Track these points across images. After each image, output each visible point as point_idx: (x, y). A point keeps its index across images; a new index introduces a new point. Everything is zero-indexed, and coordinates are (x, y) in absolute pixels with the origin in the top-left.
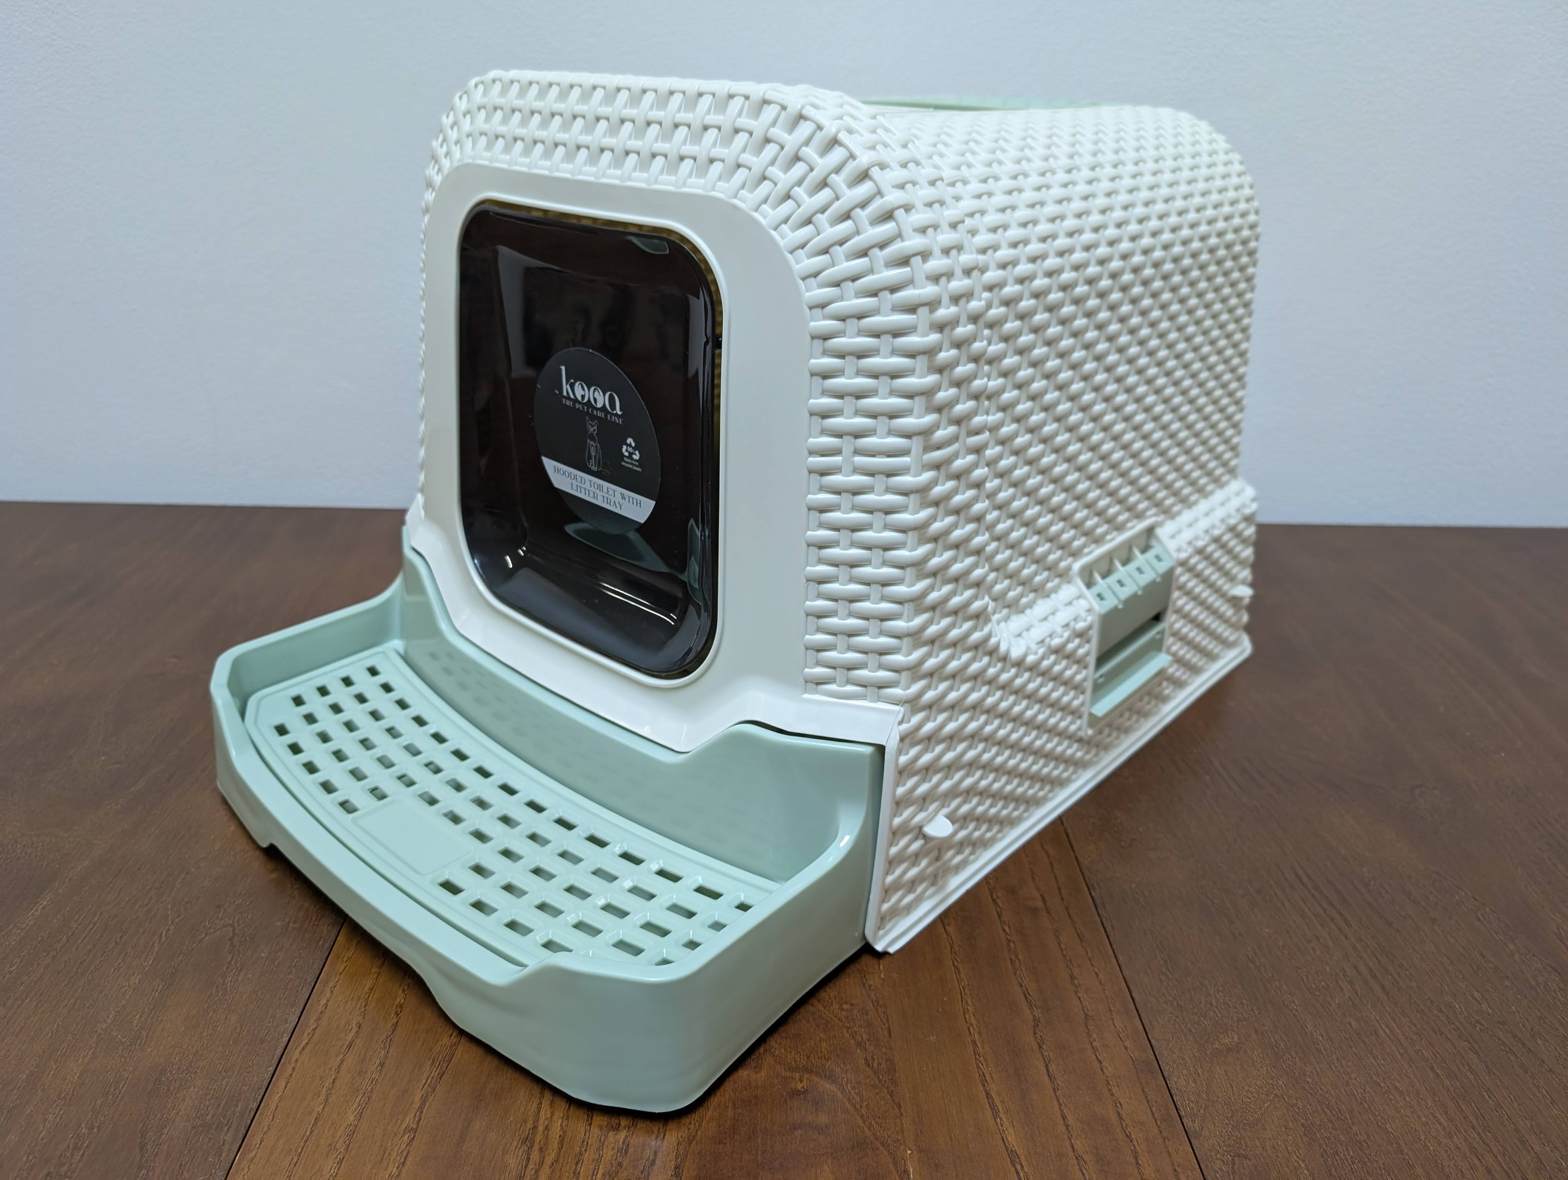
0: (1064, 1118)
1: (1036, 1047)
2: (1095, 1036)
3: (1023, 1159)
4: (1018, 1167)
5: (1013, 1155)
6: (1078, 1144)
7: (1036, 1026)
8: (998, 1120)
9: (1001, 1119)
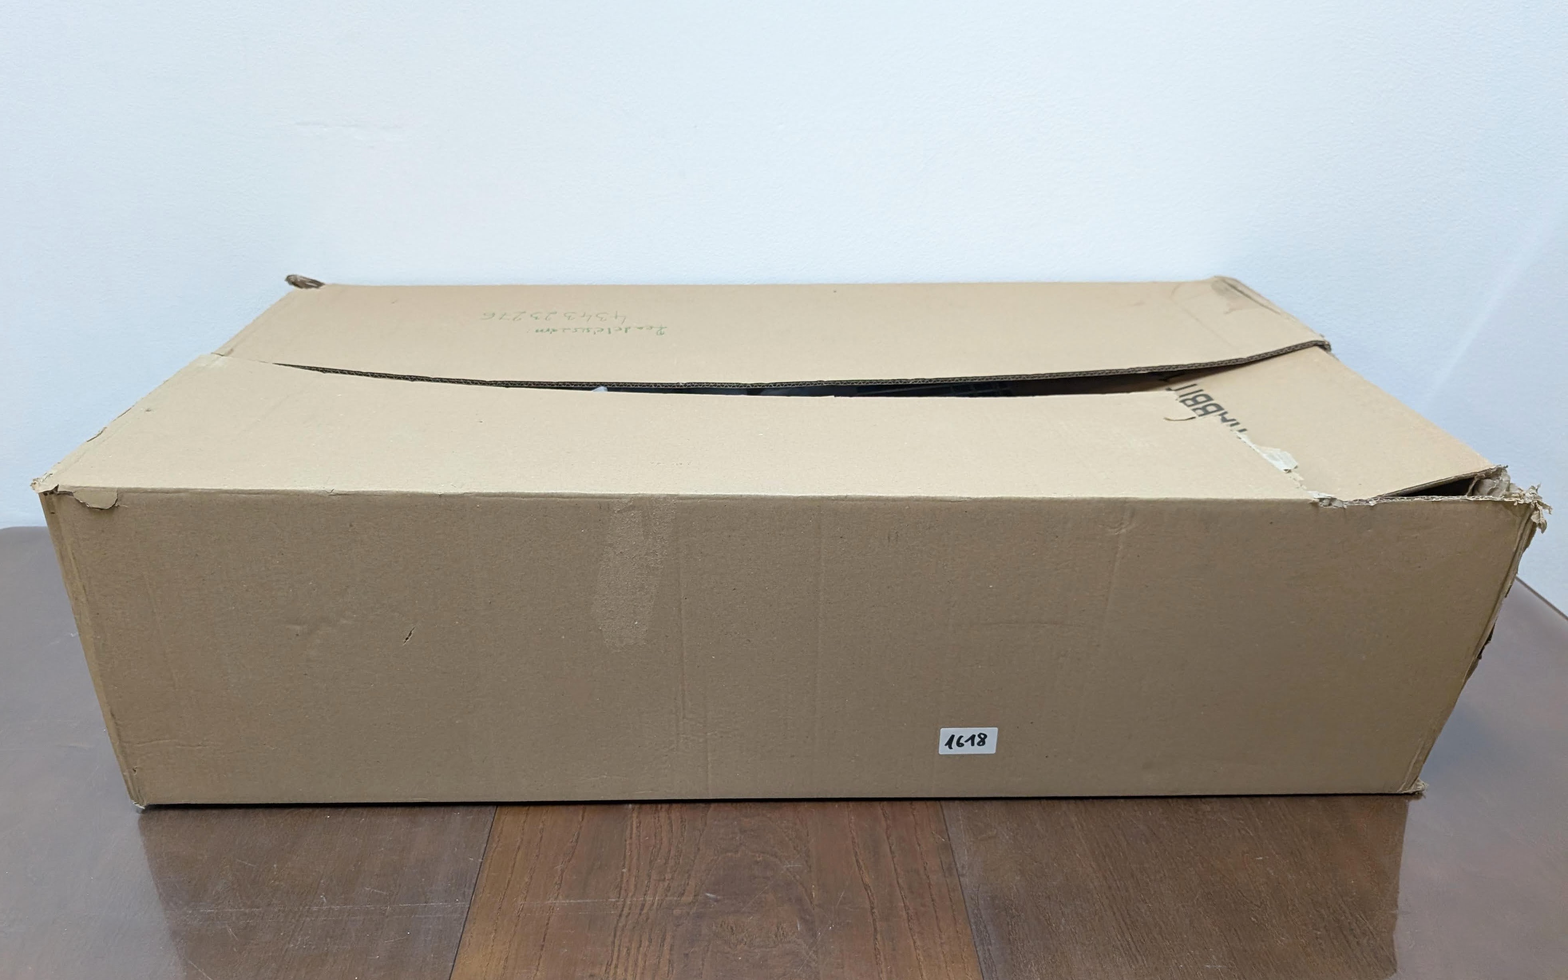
0: (896, 870)
1: (885, 838)
2: (919, 833)
3: (872, 888)
4: (869, 891)
5: (866, 887)
6: (900, 881)
7: (887, 829)
8: (861, 872)
9: (862, 871)
